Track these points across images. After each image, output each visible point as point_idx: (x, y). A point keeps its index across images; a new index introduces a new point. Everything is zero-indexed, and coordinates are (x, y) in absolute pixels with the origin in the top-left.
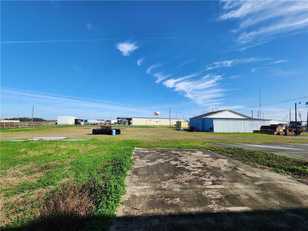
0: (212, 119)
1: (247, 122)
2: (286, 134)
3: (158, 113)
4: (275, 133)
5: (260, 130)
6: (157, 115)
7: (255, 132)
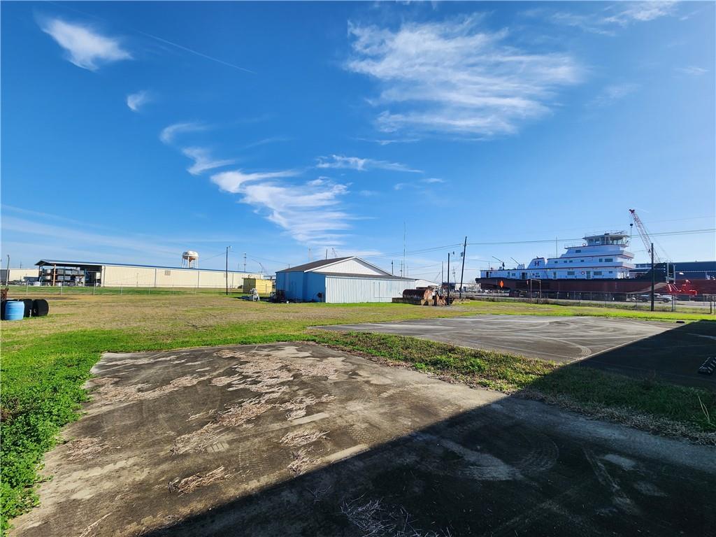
0: (324, 275)
1: (384, 283)
2: (435, 304)
3: (191, 253)
4: (423, 302)
5: (402, 297)
6: (191, 259)
7: (396, 300)
